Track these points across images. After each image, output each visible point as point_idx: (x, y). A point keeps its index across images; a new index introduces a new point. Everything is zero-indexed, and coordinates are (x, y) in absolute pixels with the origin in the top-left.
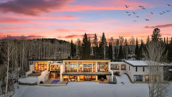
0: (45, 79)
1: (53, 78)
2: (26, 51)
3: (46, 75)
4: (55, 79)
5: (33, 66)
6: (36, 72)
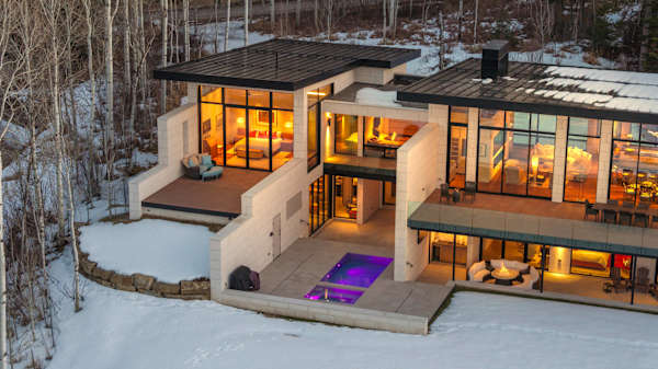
0: (276, 245)
1: (353, 216)
3: (282, 209)
4: (369, 226)
5: (185, 124)
6: (206, 174)
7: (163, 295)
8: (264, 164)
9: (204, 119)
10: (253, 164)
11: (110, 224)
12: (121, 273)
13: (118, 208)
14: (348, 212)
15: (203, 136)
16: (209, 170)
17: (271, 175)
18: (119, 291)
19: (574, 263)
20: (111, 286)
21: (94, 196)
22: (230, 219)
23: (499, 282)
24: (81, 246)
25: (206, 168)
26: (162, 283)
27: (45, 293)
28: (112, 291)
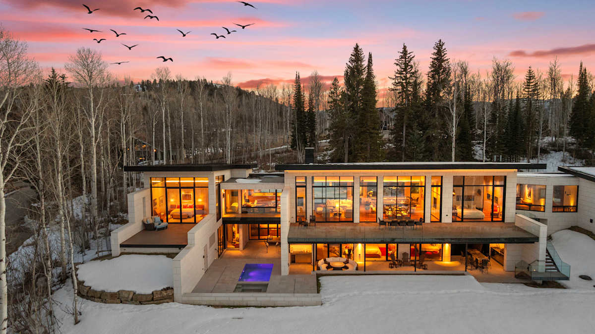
0: (206, 263)
1: (237, 246)
2: (105, 125)
3: (207, 242)
5: (144, 198)
6: (158, 227)
7: (141, 303)
8: (192, 220)
9: (153, 199)
10: (184, 221)
11: (99, 261)
12: (109, 291)
13: (104, 253)
14: (234, 245)
15: (153, 208)
16: (159, 224)
17: (197, 225)
18: (107, 305)
19: (366, 256)
20: (102, 301)
21: (86, 248)
22: (180, 249)
23: (335, 269)
24: (78, 277)
25: (157, 224)
26: (139, 295)
27: (50, 313)
28: (103, 305)
